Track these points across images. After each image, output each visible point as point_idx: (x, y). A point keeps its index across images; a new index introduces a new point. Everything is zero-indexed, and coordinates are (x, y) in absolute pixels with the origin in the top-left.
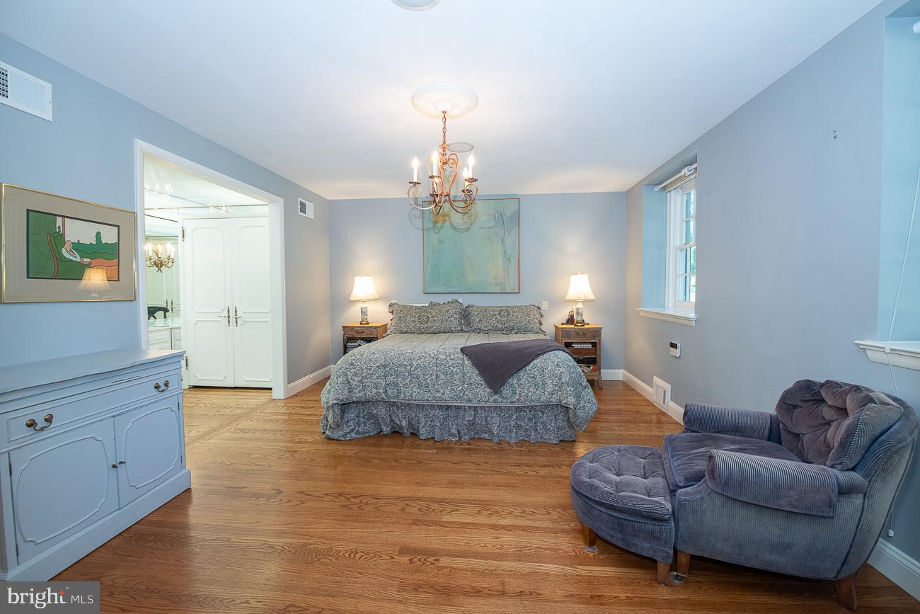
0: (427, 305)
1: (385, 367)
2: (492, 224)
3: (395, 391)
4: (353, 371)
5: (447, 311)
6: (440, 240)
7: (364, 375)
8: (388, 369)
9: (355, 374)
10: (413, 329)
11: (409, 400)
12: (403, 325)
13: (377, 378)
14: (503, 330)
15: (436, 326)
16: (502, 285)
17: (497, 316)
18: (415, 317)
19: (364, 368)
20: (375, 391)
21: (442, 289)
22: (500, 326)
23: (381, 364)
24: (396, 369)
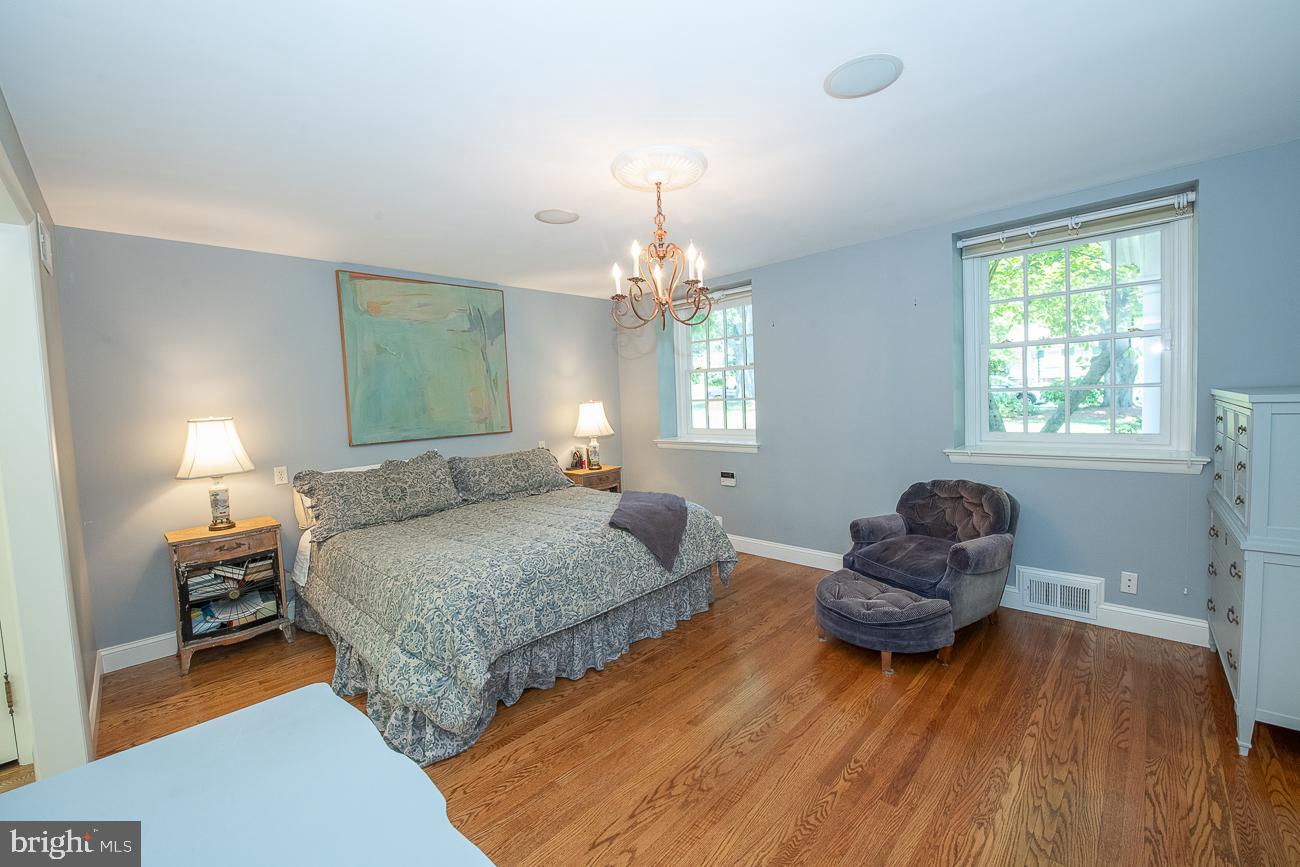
0: (378, 466)
1: (528, 582)
2: (467, 325)
3: (552, 617)
4: (480, 608)
5: (434, 473)
6: (378, 346)
7: (499, 608)
8: (535, 584)
9: (486, 613)
10: (380, 515)
11: (575, 621)
12: (358, 512)
13: (523, 605)
14: (527, 489)
15: (421, 502)
16: (488, 421)
17: (514, 470)
18: (377, 492)
19: (495, 596)
20: (520, 629)
21: (388, 435)
22: (522, 484)
23: (521, 579)
24: (547, 580)
